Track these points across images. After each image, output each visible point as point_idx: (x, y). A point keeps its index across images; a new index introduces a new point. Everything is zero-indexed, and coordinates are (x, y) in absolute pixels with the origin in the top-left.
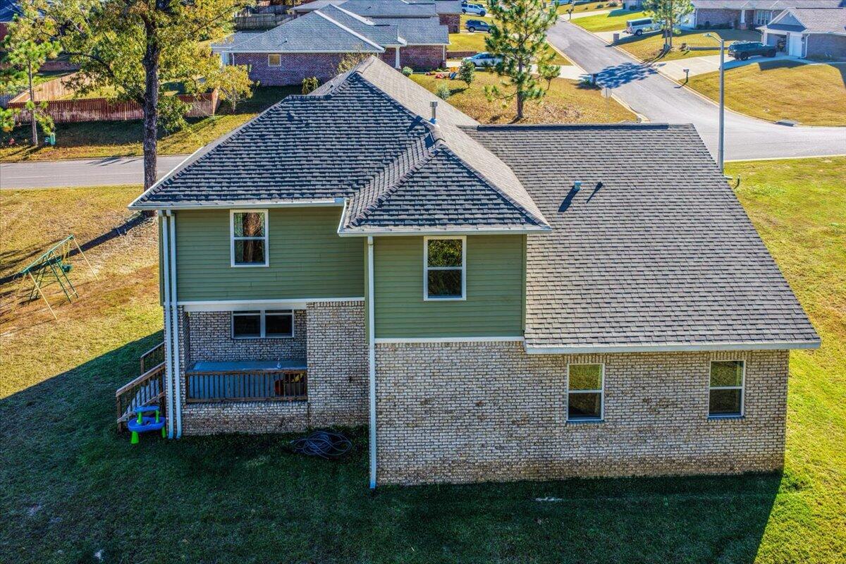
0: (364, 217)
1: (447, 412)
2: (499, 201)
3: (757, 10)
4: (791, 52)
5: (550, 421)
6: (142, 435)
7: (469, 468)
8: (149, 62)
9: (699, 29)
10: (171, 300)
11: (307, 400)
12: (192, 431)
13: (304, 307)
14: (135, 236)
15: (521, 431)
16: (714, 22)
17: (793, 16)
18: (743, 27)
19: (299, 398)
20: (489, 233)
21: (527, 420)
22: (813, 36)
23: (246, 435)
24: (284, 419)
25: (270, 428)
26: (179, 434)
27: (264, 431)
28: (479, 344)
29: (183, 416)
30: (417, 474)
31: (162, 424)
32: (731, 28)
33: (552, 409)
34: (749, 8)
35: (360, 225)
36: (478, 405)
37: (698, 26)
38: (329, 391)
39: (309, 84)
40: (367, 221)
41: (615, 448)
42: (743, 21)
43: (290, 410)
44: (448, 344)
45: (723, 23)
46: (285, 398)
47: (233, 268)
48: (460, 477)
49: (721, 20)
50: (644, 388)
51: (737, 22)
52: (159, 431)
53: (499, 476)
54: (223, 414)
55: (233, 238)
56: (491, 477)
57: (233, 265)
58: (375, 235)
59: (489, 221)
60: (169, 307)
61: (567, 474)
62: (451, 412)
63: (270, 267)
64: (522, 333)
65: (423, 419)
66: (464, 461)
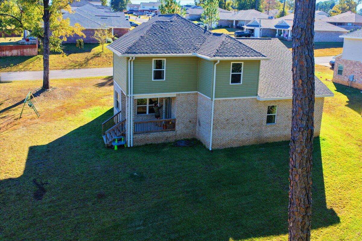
0: (215, 55)
1: (233, 123)
2: (252, 50)
3: (239, 20)
4: (255, 36)
5: (262, 124)
6: (118, 147)
7: (238, 142)
8: (46, 18)
9: (218, 28)
10: (131, 94)
11: (175, 130)
12: (136, 144)
13: (175, 96)
14: (44, 96)
15: (254, 128)
16: (223, 25)
17: (256, 21)
18: (234, 27)
19: (173, 129)
20: (252, 60)
21: (256, 124)
22: (264, 29)
23: (155, 144)
24: (168, 137)
25: (163, 141)
26: (132, 146)
27: (161, 142)
28: (244, 99)
29: (133, 138)
30: (223, 145)
31: (125, 142)
32: (230, 28)
33: (263, 120)
34: (237, 19)
35: (215, 57)
36: (242, 120)
37: (218, 26)
38: (183, 126)
39: (79, 42)
40: (216, 55)
41: (278, 132)
42: (234, 24)
43: (169, 134)
44: (235, 100)
45: (227, 25)
46: (168, 130)
47: (153, 81)
48: (235, 145)
49: (226, 24)
50: (287, 112)
51: (232, 25)
52: (124, 145)
53: (247, 143)
54: (147, 137)
55: (153, 70)
56: (244, 144)
57: (153, 80)
58: (220, 60)
59: (252, 56)
60: (130, 97)
61: (265, 142)
62: (234, 123)
63: (166, 81)
64: (257, 95)
65: (226, 126)
66: (237, 140)
